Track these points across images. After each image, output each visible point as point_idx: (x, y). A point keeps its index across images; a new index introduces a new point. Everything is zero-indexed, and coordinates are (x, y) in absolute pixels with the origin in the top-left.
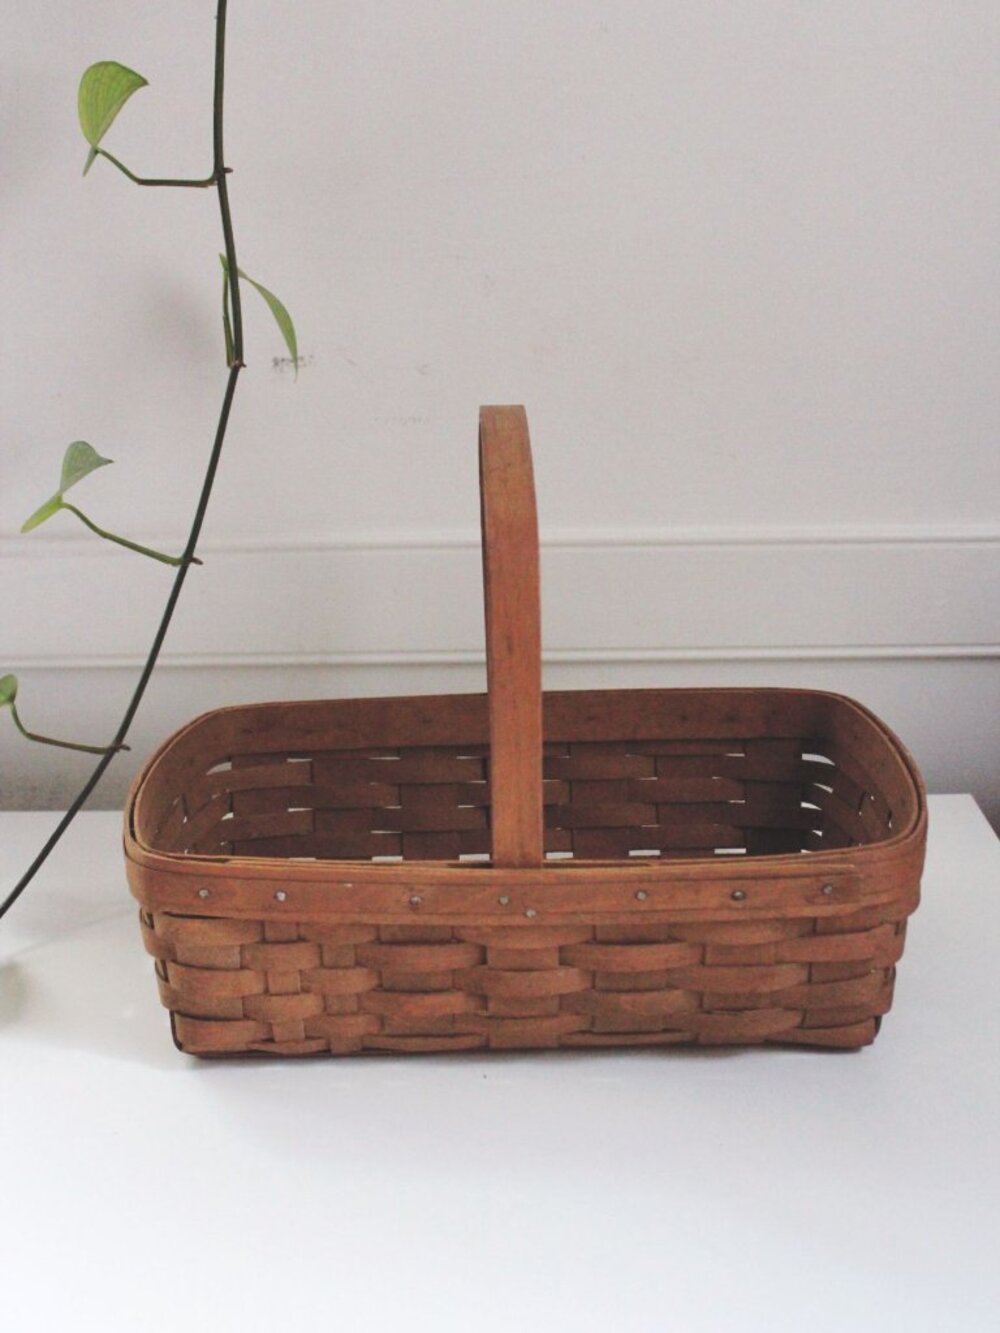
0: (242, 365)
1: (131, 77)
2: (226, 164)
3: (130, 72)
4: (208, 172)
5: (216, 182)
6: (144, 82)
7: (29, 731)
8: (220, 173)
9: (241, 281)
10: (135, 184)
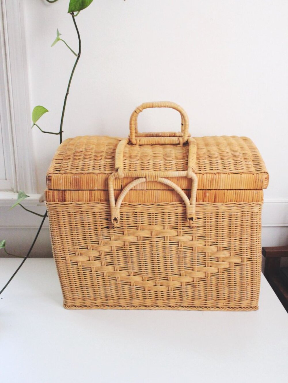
1: (45, 110)
2: (63, 130)
3: (45, 108)
4: (58, 131)
5: (60, 134)
6: (47, 111)
10: (42, 132)
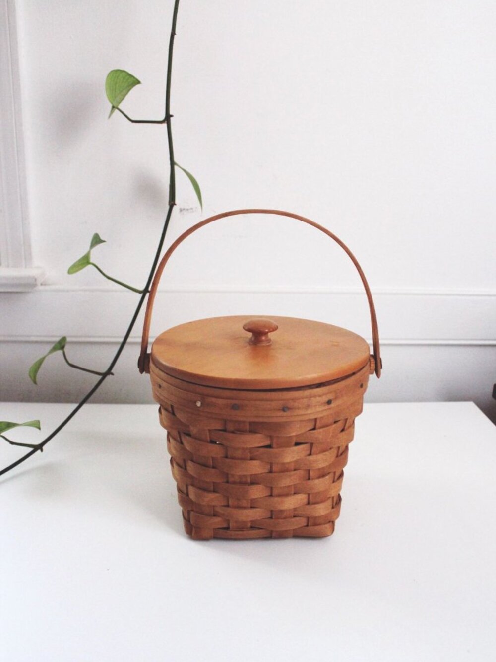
0: (175, 204)
1: (133, 79)
2: (171, 113)
3: (132, 76)
5: (166, 122)
6: (139, 82)
7: (70, 362)
8: (168, 118)
9: (176, 167)
10: (130, 122)
